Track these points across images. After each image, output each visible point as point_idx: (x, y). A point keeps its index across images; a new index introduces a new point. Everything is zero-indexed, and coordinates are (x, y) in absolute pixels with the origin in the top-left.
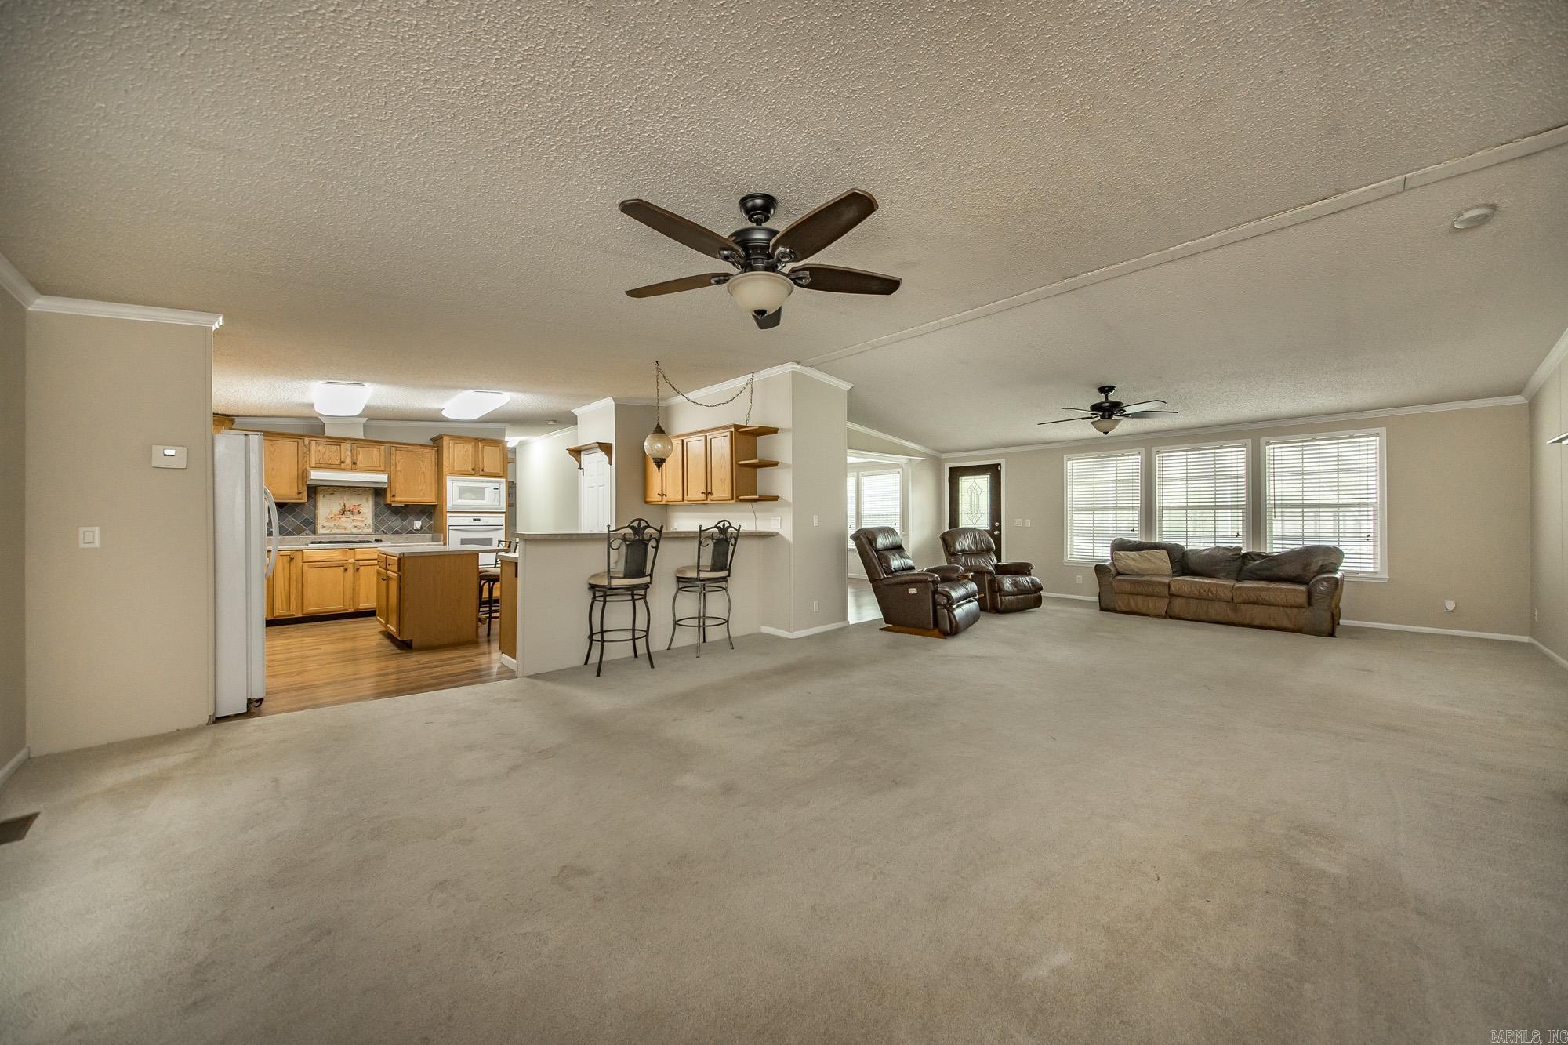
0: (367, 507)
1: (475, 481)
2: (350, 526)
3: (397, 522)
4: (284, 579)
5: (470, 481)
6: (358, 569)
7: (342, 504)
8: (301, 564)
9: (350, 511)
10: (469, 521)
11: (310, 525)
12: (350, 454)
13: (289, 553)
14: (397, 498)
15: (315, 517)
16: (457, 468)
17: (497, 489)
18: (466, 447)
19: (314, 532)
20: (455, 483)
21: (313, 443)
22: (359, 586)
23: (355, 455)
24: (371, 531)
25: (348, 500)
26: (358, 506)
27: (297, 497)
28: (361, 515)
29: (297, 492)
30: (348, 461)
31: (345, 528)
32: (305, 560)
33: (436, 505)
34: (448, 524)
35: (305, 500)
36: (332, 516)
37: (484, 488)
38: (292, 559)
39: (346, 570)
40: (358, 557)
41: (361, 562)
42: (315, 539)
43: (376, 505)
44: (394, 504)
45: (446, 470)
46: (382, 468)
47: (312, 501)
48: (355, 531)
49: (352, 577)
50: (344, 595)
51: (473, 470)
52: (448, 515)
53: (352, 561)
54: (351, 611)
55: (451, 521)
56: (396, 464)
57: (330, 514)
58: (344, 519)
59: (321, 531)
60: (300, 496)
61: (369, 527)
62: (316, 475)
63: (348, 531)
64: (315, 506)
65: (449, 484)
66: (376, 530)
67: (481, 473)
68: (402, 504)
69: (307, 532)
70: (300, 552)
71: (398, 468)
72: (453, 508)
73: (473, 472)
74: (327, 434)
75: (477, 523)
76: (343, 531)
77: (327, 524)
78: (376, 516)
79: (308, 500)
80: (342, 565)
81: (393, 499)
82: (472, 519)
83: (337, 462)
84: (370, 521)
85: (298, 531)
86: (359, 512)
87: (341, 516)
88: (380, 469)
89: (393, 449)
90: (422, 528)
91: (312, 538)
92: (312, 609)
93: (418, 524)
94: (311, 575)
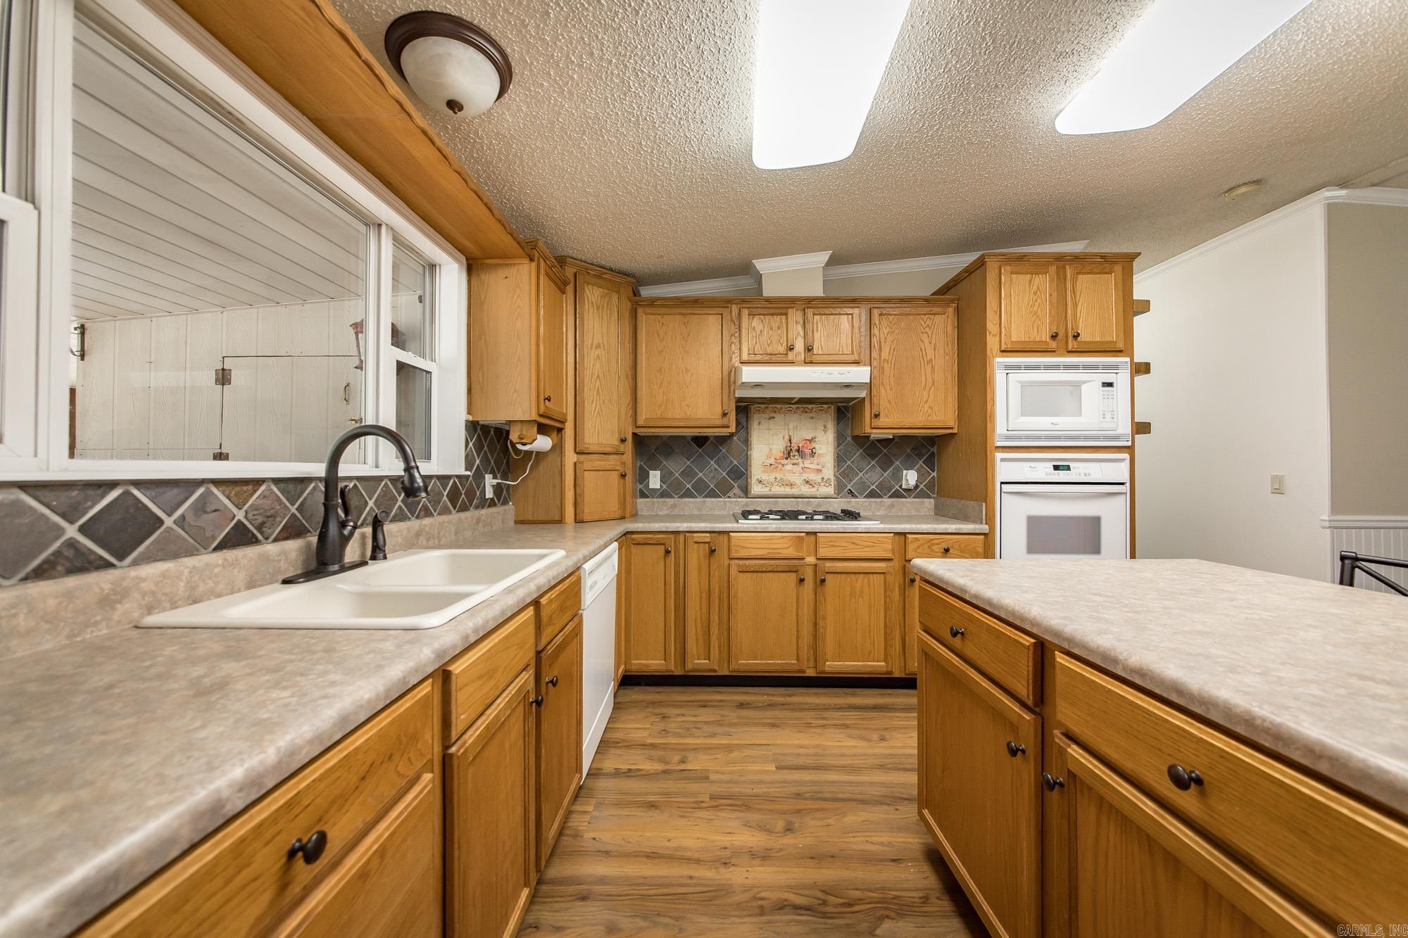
0: (825, 442)
1: (1056, 367)
2: (797, 479)
3: (873, 475)
4: (701, 592)
5: (1048, 367)
6: (823, 581)
7: (787, 438)
8: (727, 562)
9: (798, 451)
10: (1043, 471)
11: (740, 475)
12: (802, 333)
13: (707, 537)
14: (883, 421)
15: (746, 462)
16: (1017, 335)
17: (1110, 385)
18: (1038, 280)
19: (746, 491)
20: (1016, 377)
21: (745, 312)
22: (824, 618)
23: (810, 334)
24: (830, 490)
25: (795, 428)
26: (810, 441)
27: (719, 422)
28: (815, 460)
29: (720, 412)
30: (799, 346)
31: (791, 485)
32: (734, 555)
33: (955, 434)
34: (998, 480)
35: (733, 429)
36: (772, 461)
37: (1077, 385)
38: (712, 551)
39: (802, 580)
40: (823, 552)
41: (828, 564)
42: (747, 505)
43: (840, 438)
44: (876, 434)
45: (992, 343)
46: (855, 357)
47: (743, 432)
48: (806, 490)
49: (812, 597)
50: (798, 637)
51: (1054, 337)
52: (999, 455)
53: (811, 560)
54: (811, 673)
55: (1005, 469)
56: (880, 347)
57: (768, 457)
58: (789, 467)
59: (756, 489)
60: (725, 421)
61: (826, 482)
62: (750, 374)
63: (795, 491)
64: (747, 442)
65: (999, 377)
66: (840, 488)
67: (1072, 345)
68: (888, 435)
69: (736, 490)
70: (725, 536)
71: (885, 355)
72: (1008, 438)
73: (1053, 345)
74: (768, 291)
75: (1062, 476)
76: (788, 491)
77: (764, 477)
78: (840, 460)
79: (737, 431)
80: (791, 567)
81: (876, 423)
82: (1050, 465)
83: (782, 349)
84: (829, 471)
85: (722, 490)
86: (813, 454)
87: (784, 461)
88: (852, 358)
89: (876, 312)
90: (917, 487)
91: (742, 503)
92: (746, 663)
93: (910, 478)
94: (743, 585)
